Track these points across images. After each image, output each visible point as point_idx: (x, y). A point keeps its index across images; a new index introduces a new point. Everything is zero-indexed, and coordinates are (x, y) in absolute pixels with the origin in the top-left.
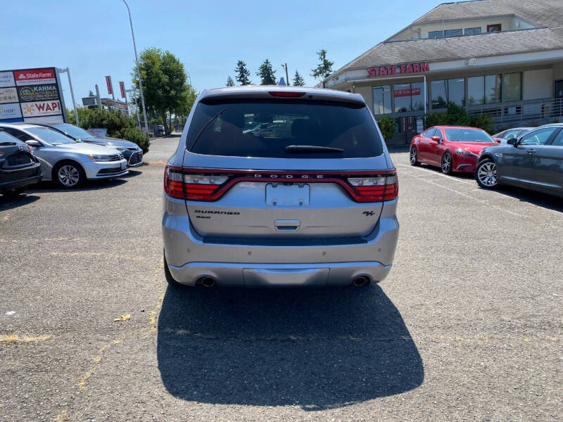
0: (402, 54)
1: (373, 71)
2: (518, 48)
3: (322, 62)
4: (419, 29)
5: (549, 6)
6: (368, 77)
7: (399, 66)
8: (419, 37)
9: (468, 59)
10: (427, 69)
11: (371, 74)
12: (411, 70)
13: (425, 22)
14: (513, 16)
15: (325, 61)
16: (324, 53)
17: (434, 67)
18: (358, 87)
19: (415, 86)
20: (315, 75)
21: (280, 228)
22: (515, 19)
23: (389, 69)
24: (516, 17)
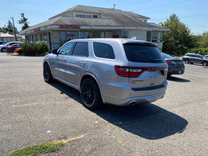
0: (70, 21)
1: (61, 26)
2: (104, 24)
3: (23, 18)
4: (73, 13)
5: (109, 12)
6: (60, 28)
7: (71, 26)
8: (73, 16)
9: (91, 26)
10: (80, 28)
11: (61, 27)
12: (75, 28)
13: (75, 11)
14: (100, 13)
15: (24, 18)
16: (23, 14)
17: (82, 28)
18: (54, 31)
19: (73, 33)
20: (20, 23)
21: (151, 84)
22: (101, 15)
23: (67, 26)
24: (101, 14)
